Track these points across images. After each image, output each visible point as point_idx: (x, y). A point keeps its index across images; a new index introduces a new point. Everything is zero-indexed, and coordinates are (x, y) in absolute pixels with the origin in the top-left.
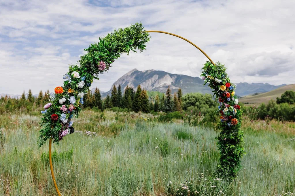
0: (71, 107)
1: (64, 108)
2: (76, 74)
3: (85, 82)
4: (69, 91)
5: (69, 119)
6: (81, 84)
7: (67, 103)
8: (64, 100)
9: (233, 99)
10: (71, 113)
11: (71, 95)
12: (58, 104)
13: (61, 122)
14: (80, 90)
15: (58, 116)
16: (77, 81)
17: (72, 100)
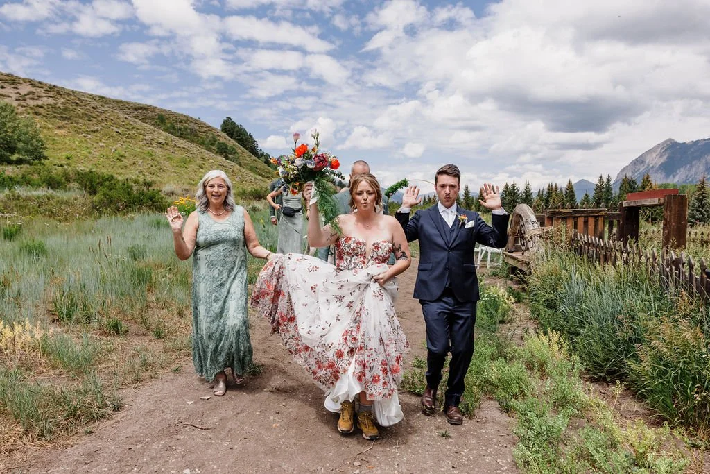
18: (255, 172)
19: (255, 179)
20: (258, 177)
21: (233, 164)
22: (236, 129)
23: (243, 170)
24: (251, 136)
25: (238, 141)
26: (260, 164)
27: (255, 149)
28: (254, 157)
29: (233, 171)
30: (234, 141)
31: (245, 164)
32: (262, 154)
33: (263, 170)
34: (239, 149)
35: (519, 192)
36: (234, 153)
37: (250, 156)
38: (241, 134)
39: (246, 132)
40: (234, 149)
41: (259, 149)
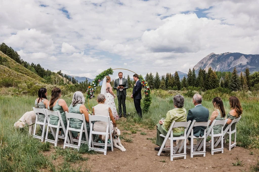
0: (92, 91)
1: (91, 91)
2: (93, 83)
3: (96, 85)
4: (92, 87)
5: (92, 94)
6: (95, 85)
7: (91, 90)
8: (91, 89)
9: (146, 86)
10: (93, 92)
11: (92, 88)
12: (89, 90)
13: (90, 94)
14: (94, 87)
15: (90, 93)
16: (94, 85)
17: (93, 89)
18: (18, 71)
19: (18, 74)
20: (19, 73)
21: (5, 67)
22: (8, 49)
23: (11, 70)
24: (17, 53)
25: (9, 55)
26: (22, 67)
27: (19, 59)
28: (17, 64)
29: (4, 71)
30: (6, 56)
31: (13, 67)
32: (23, 62)
33: (23, 70)
34: (9, 59)
35: (153, 78)
36: (6, 61)
37: (15, 63)
38: (11, 51)
39: (14, 51)
40: (5, 59)
41: (21, 59)
